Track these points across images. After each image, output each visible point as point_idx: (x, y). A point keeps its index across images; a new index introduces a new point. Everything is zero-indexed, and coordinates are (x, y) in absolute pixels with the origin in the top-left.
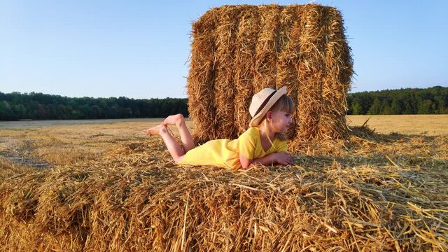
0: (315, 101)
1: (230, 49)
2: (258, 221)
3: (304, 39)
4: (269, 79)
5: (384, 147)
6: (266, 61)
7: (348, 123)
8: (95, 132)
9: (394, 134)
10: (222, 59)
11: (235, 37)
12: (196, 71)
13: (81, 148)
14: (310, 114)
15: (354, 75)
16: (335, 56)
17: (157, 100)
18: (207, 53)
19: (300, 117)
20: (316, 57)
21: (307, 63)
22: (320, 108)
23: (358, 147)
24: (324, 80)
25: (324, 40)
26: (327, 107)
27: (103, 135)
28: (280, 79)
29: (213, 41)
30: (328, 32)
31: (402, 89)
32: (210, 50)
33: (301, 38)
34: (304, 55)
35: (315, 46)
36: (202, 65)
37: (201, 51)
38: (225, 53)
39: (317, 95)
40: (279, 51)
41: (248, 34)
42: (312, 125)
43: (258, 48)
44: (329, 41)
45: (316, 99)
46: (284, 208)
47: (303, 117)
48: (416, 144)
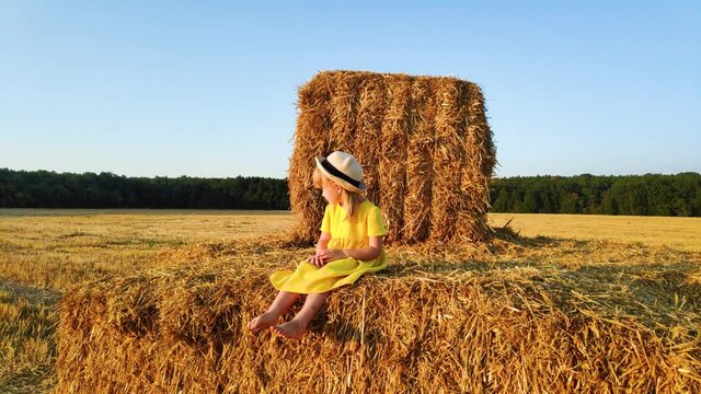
0: (453, 195)
1: (350, 127)
2: (441, 310)
3: (441, 120)
4: (398, 166)
5: (532, 252)
6: (394, 144)
7: (488, 223)
8: (73, 229)
9: (540, 237)
10: (339, 139)
11: (355, 111)
12: (305, 151)
13: (51, 254)
14: (447, 211)
15: (497, 165)
16: (477, 143)
17: (166, 179)
18: (319, 130)
19: (435, 214)
20: (456, 143)
21: (444, 150)
22: (459, 204)
23: (503, 252)
24: (464, 170)
25: (464, 122)
26: (466, 203)
27: (83, 235)
28: (412, 166)
29: (328, 114)
30: (467, 113)
31: (539, 177)
32: (324, 126)
33: (437, 118)
34: (440, 139)
35: (453, 130)
36: (313, 144)
37: (312, 126)
38: (343, 131)
39: (456, 188)
40: (410, 133)
41: (372, 109)
42: (447, 225)
43: (384, 129)
44: (470, 123)
45: (454, 193)
46: (467, 296)
47: (438, 214)
48: (567, 249)
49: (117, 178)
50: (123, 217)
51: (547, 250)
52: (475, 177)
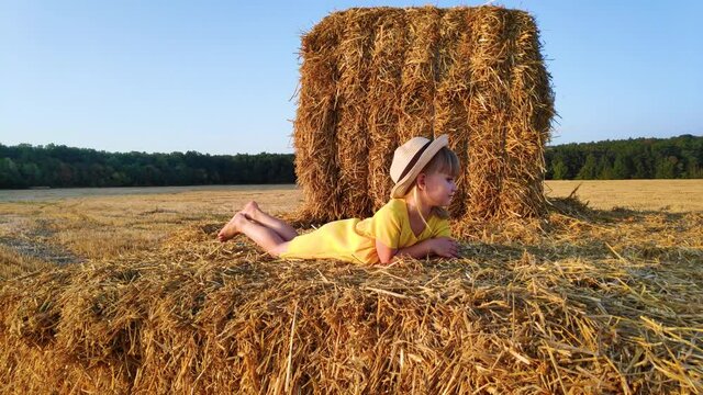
0: (495, 158)
1: (361, 77)
2: (405, 345)
3: (477, 61)
4: (422, 124)
5: (603, 230)
6: (417, 95)
8: (149, 206)
9: (618, 210)
10: (349, 92)
12: (308, 110)
13: (127, 231)
14: (487, 179)
15: (555, 117)
16: (526, 88)
18: (325, 83)
19: (471, 183)
20: (497, 89)
21: (481, 99)
22: (502, 168)
23: (562, 230)
24: (509, 125)
25: (509, 62)
26: (513, 168)
27: (162, 211)
28: (440, 123)
29: (334, 64)
30: (515, 50)
31: (630, 140)
32: (329, 77)
33: (473, 59)
34: (477, 85)
35: (494, 72)
36: (317, 101)
37: (315, 78)
38: (352, 83)
39: (498, 148)
40: (438, 80)
41: (389, 52)
42: (488, 196)
43: (405, 75)
44: (517, 62)
45: (497, 155)
46: (447, 325)
47: (475, 184)
48: (653, 225)
49: (202, 156)
50: (206, 193)
51: (624, 228)
52: (524, 133)
